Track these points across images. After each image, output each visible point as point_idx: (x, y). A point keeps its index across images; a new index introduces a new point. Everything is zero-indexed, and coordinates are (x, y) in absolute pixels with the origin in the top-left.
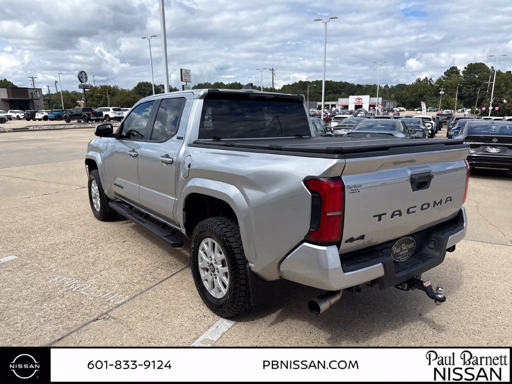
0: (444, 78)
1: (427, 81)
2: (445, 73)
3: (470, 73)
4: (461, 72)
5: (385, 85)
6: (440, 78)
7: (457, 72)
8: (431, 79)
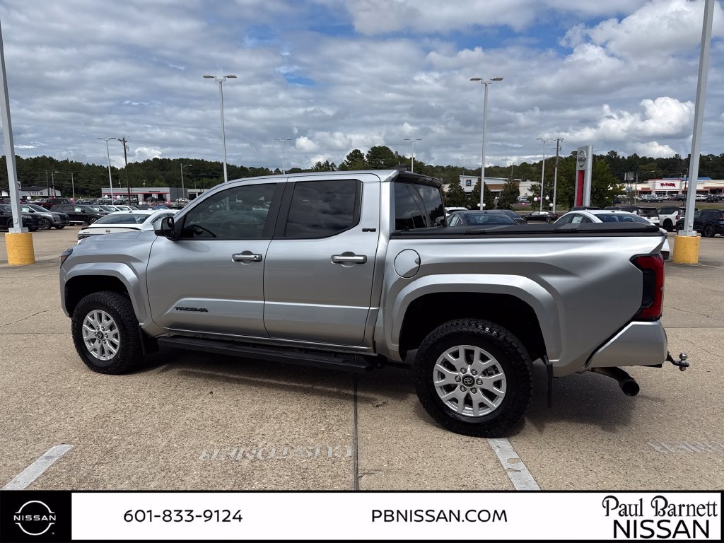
0: (347, 163)
1: (328, 165)
2: (348, 157)
3: (375, 157)
4: (365, 157)
5: (275, 169)
6: (343, 163)
7: (361, 156)
8: (333, 164)
